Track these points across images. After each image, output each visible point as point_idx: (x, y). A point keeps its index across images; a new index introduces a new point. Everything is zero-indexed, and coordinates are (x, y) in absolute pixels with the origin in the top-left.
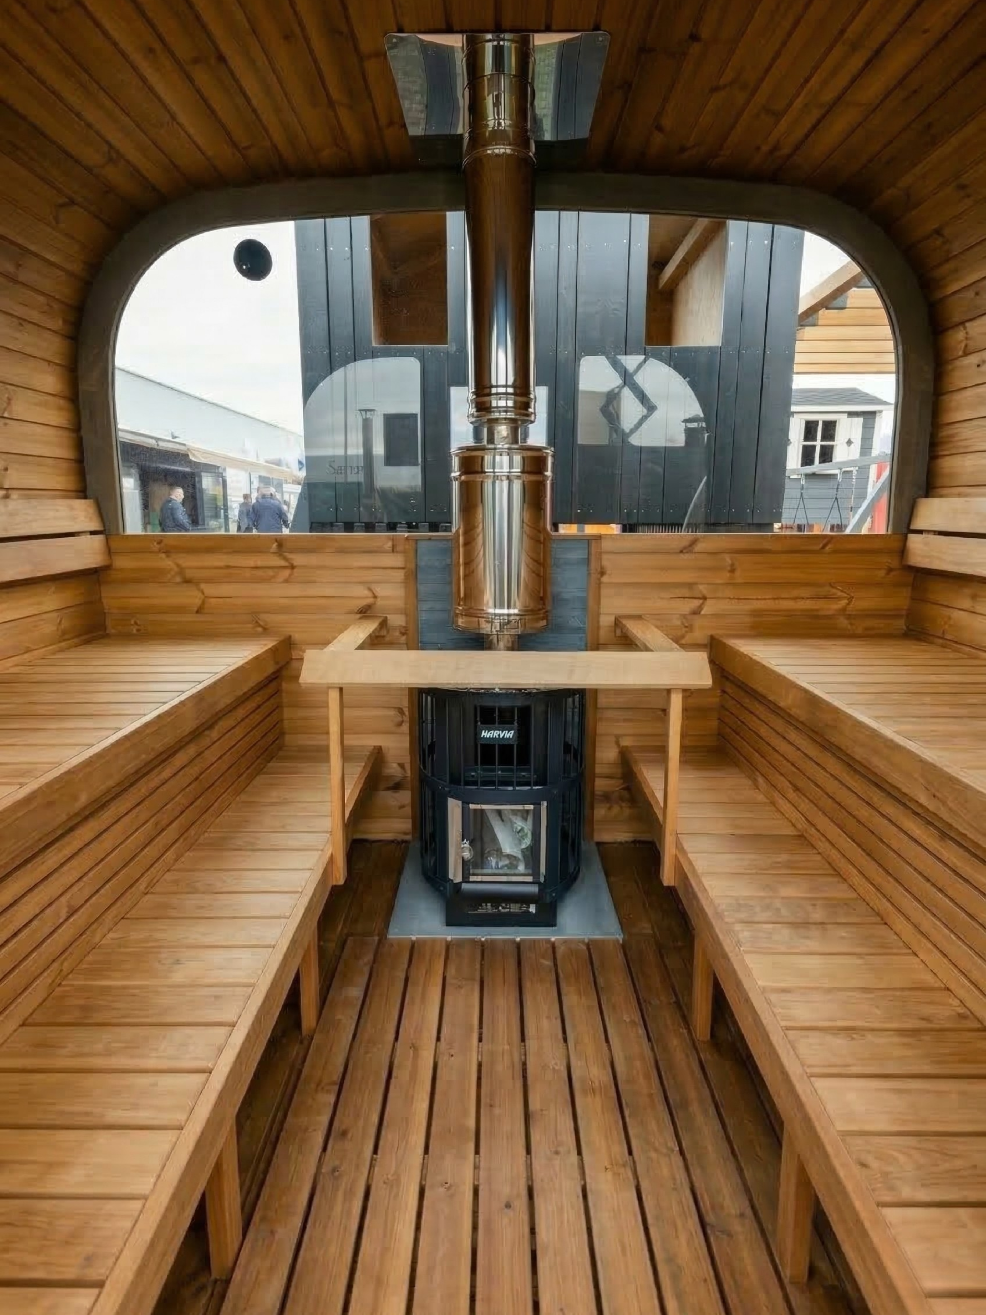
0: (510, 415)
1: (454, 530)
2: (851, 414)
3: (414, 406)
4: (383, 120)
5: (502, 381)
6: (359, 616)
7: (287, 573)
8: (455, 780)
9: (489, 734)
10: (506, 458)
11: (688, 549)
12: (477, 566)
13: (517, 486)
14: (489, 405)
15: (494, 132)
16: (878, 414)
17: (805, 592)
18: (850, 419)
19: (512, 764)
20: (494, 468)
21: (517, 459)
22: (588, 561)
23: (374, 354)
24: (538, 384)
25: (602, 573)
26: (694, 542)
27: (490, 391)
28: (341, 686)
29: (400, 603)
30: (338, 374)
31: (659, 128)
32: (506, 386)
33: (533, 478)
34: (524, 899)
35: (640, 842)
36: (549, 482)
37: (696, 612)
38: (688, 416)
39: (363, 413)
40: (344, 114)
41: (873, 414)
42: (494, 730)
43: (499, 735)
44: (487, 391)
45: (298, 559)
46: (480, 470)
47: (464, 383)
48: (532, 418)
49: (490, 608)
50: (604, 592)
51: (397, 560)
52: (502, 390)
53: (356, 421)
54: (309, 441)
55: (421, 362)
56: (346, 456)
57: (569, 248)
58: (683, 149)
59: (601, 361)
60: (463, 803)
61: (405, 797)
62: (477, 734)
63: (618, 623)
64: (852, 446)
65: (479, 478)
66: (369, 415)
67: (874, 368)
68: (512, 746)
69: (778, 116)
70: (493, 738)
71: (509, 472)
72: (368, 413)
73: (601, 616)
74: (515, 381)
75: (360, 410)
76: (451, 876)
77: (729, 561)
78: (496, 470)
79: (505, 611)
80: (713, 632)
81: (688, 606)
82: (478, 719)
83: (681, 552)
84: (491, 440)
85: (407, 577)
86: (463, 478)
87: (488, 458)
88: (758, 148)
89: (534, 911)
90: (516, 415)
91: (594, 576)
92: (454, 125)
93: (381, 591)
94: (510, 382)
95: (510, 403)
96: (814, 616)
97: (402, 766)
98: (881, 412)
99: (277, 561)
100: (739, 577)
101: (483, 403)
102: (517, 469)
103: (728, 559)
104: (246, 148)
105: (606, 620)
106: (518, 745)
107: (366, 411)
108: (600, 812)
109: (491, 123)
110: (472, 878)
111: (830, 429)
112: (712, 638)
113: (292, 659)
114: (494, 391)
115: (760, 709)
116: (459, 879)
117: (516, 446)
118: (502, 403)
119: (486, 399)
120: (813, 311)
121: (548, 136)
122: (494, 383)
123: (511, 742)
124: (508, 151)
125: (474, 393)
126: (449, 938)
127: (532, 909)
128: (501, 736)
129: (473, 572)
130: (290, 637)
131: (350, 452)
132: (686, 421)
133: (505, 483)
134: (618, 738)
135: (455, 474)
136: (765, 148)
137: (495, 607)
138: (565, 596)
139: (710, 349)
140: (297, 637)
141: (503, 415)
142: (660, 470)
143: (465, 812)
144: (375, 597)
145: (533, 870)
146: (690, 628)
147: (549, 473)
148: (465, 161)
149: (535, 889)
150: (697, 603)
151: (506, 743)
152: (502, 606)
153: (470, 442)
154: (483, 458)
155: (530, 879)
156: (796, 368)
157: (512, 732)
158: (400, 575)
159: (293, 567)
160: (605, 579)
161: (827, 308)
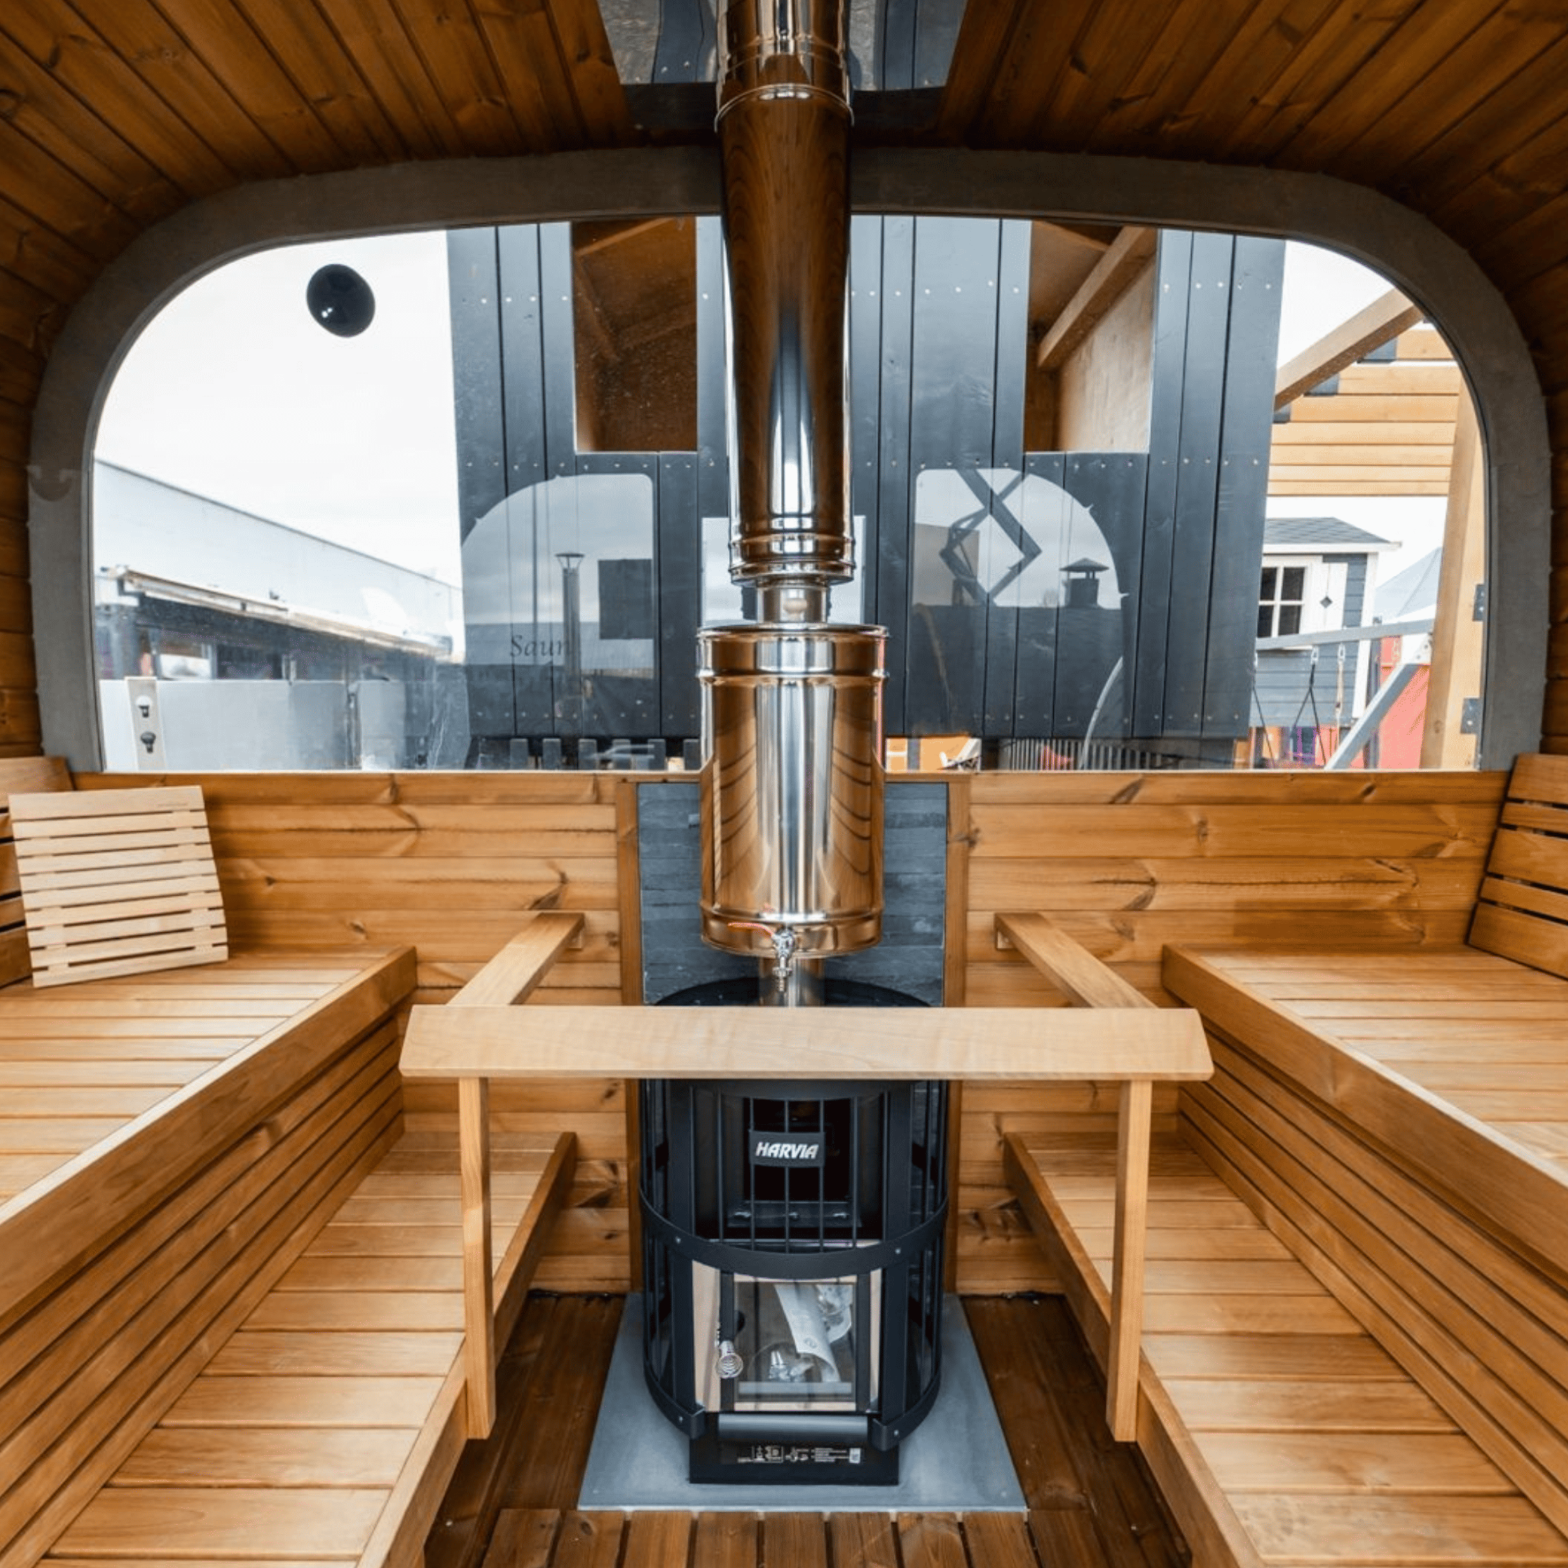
0: (809, 569)
1: (704, 764)
2: (1328, 558)
3: (643, 550)
4: (570, 46)
5: (791, 507)
6: (536, 913)
7: (410, 838)
8: (707, 1227)
9: (771, 1150)
10: (801, 646)
11: (1126, 796)
12: (747, 820)
13: (822, 696)
14: (764, 550)
15: (772, 62)
16: (1370, 561)
17: (1334, 871)
18: (1327, 565)
19: (817, 1198)
20: (779, 664)
21: (821, 649)
22: (946, 821)
23: (576, 467)
24: (855, 511)
25: (971, 842)
26: (1135, 787)
27: (769, 525)
28: (483, 1075)
29: (610, 893)
30: (521, 498)
31: (1078, 64)
32: (799, 515)
33: (850, 681)
34: (840, 1442)
35: (1040, 1296)
36: (879, 690)
37: (1139, 906)
38: (1072, 561)
39: (564, 560)
40: (495, 32)
41: (1364, 556)
42: (782, 1141)
43: (790, 1153)
44: (763, 525)
45: (426, 816)
46: (750, 666)
47: (723, 511)
48: (847, 572)
49: (771, 911)
50: (974, 870)
51: (605, 817)
52: (791, 523)
53: (551, 570)
54: (471, 601)
55: (652, 479)
56: (535, 624)
57: (897, 294)
58: (1116, 104)
59: (952, 476)
60: (722, 1272)
61: (620, 1219)
62: (747, 1148)
63: (1000, 926)
64: (1330, 607)
65: (751, 683)
66: (574, 562)
67: (1369, 488)
68: (815, 1170)
69: (1298, 38)
70: (778, 1158)
71: (807, 673)
72: (572, 560)
73: (970, 914)
74: (815, 508)
75: (559, 556)
76: (699, 1400)
77: (1195, 820)
78: (784, 669)
79: (800, 918)
80: (1169, 941)
81: (1127, 895)
82: (752, 1121)
83: (1112, 802)
84: (771, 613)
85: (620, 844)
86: (719, 681)
87: (767, 645)
88: (1255, 101)
89: (857, 1461)
90: (817, 568)
91: (955, 846)
92: (700, 62)
93: (574, 871)
94: (808, 508)
95: (809, 547)
96: (1346, 911)
97: (613, 1168)
98: (1376, 554)
99: (389, 818)
100: (1213, 845)
101: (753, 546)
102: (821, 664)
103: (1194, 815)
104: (323, 101)
105: (980, 920)
106: (826, 1168)
107: (568, 556)
108: (968, 1244)
109: (768, 51)
110: (739, 1406)
111: (1295, 579)
112: (1166, 951)
113: (417, 987)
114: (775, 524)
115: (1270, 1090)
116: (714, 1405)
117: (817, 626)
118: (792, 547)
119: (763, 539)
120: (1285, 398)
121: (869, 86)
122: (777, 509)
123: (814, 1165)
124: (803, 95)
125: (742, 529)
126: (696, 1510)
127: (855, 1456)
128: (794, 1155)
129: (739, 829)
130: (413, 951)
131: (543, 618)
132: (1070, 569)
133: (800, 692)
134: (998, 1116)
135: (705, 673)
136: (1270, 100)
137: (782, 910)
138: (904, 880)
139: (1133, 457)
140: (423, 949)
141: (793, 569)
142: (1049, 650)
143: (726, 1288)
144: (564, 880)
145: (857, 1387)
146: (1126, 933)
147: (879, 673)
148: (722, 110)
149: (860, 1425)
150: (1142, 890)
151: (803, 1165)
152: (794, 910)
153: (736, 616)
154: (756, 647)
155: (852, 1407)
156: (1271, 488)
157: (815, 1147)
158: (608, 844)
159: (418, 829)
160: (977, 851)
161: (1307, 394)
